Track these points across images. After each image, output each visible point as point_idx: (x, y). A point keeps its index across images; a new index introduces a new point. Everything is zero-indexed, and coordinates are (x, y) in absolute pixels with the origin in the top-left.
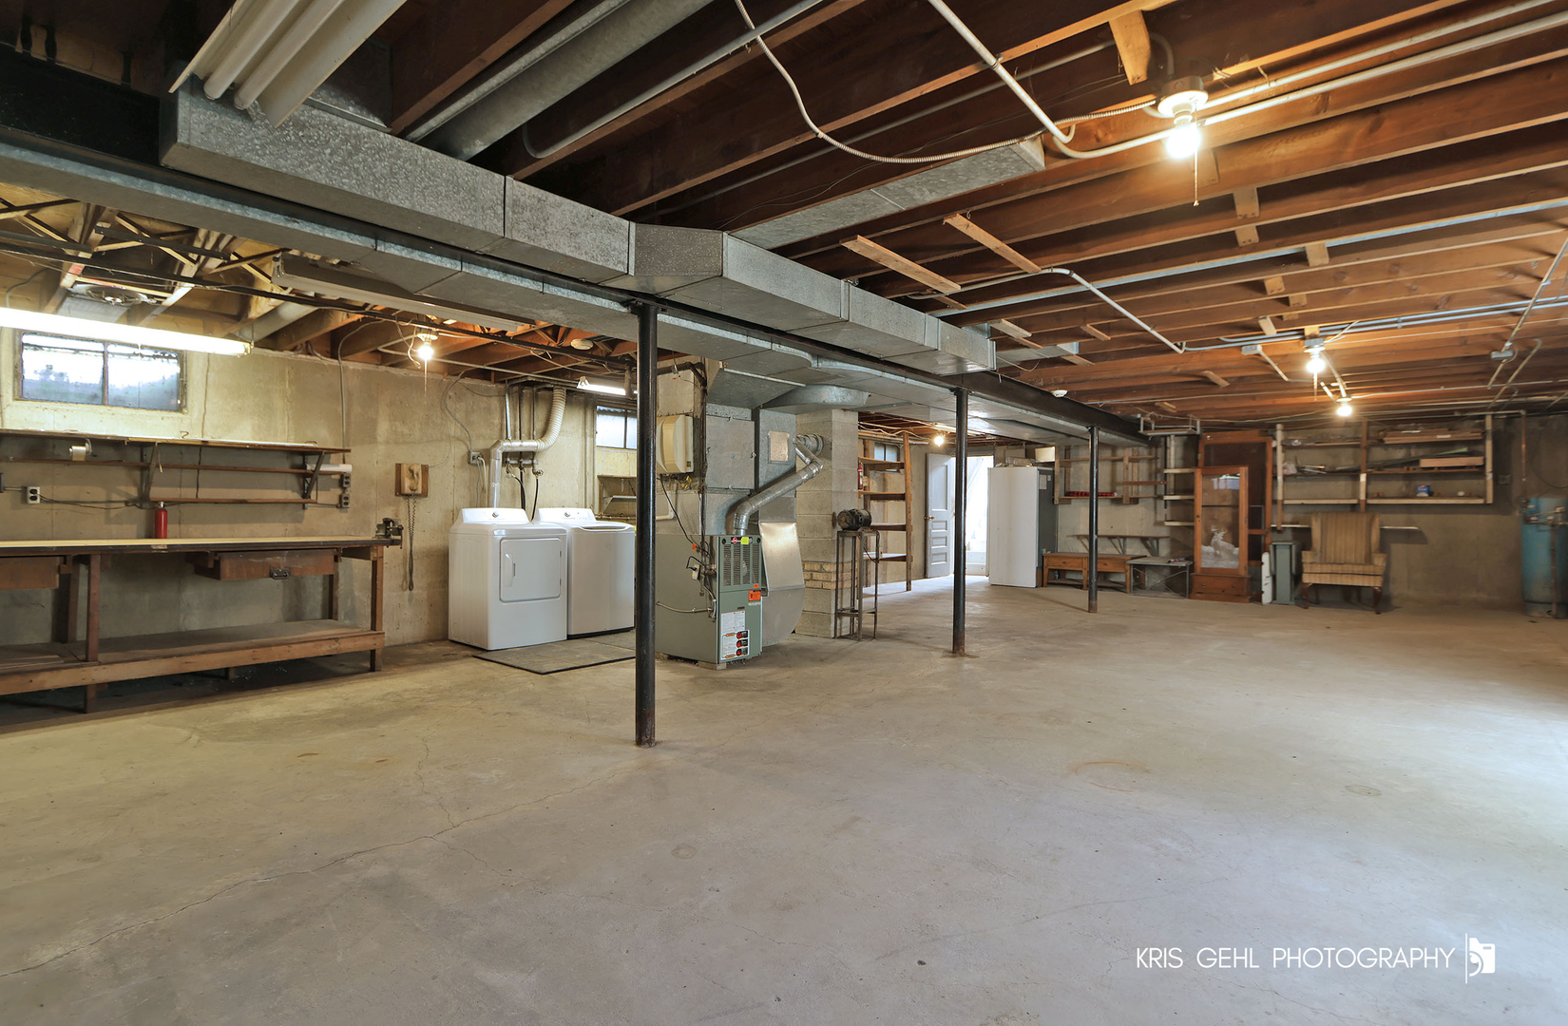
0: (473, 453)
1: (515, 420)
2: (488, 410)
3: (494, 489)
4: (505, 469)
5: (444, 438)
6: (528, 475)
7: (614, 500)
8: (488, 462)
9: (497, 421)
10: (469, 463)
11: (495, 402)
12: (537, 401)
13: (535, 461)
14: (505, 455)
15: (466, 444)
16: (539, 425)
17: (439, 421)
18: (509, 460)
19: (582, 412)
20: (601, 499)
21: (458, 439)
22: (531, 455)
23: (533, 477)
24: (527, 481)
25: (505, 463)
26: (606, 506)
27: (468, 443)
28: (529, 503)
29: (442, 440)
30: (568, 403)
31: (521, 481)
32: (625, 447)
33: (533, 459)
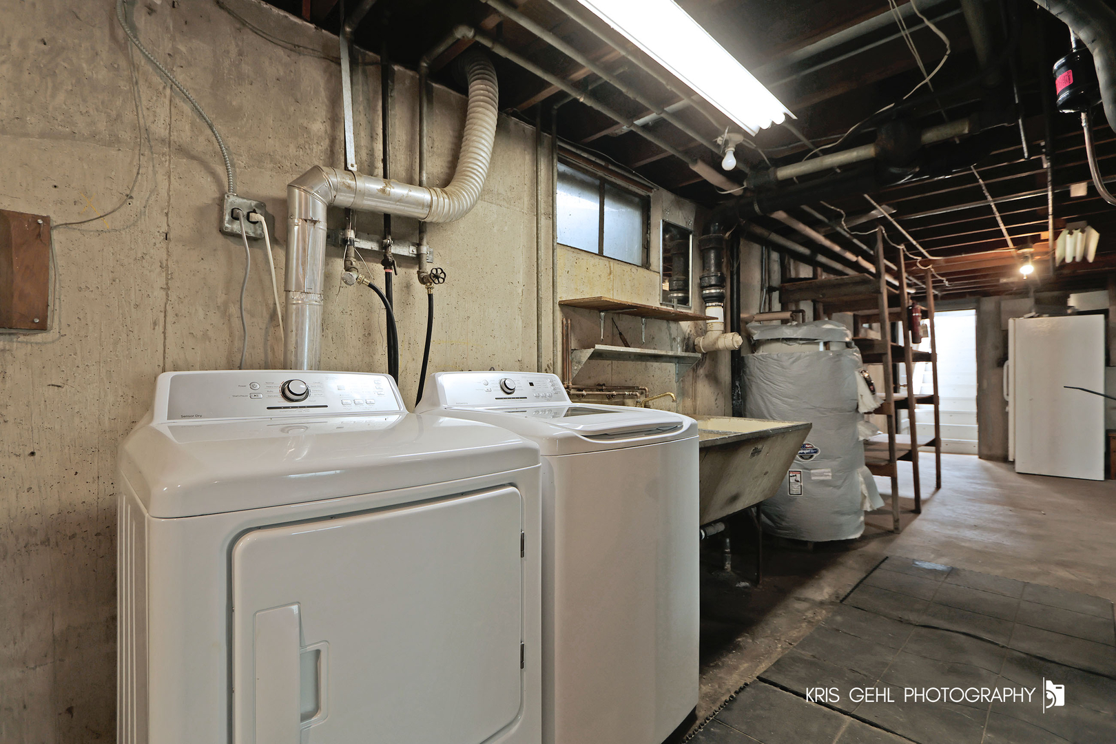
0: (232, 200)
1: (372, 138)
2: (290, 87)
3: (301, 313)
4: (339, 264)
5: (126, 135)
6: (408, 286)
7: (598, 355)
8: (281, 239)
9: (319, 126)
10: (223, 232)
11: (311, 73)
12: (430, 101)
13: (424, 249)
14: (340, 217)
15: (213, 174)
16: (435, 165)
17: (102, 75)
18: (351, 234)
19: (528, 158)
20: (566, 351)
21: (182, 151)
22: (417, 229)
23: (420, 290)
24: (406, 303)
25: (336, 243)
26: (576, 368)
27: (220, 170)
28: (409, 360)
29: (114, 141)
30: (507, 107)
31: (387, 299)
32: (601, 253)
33: (418, 245)
